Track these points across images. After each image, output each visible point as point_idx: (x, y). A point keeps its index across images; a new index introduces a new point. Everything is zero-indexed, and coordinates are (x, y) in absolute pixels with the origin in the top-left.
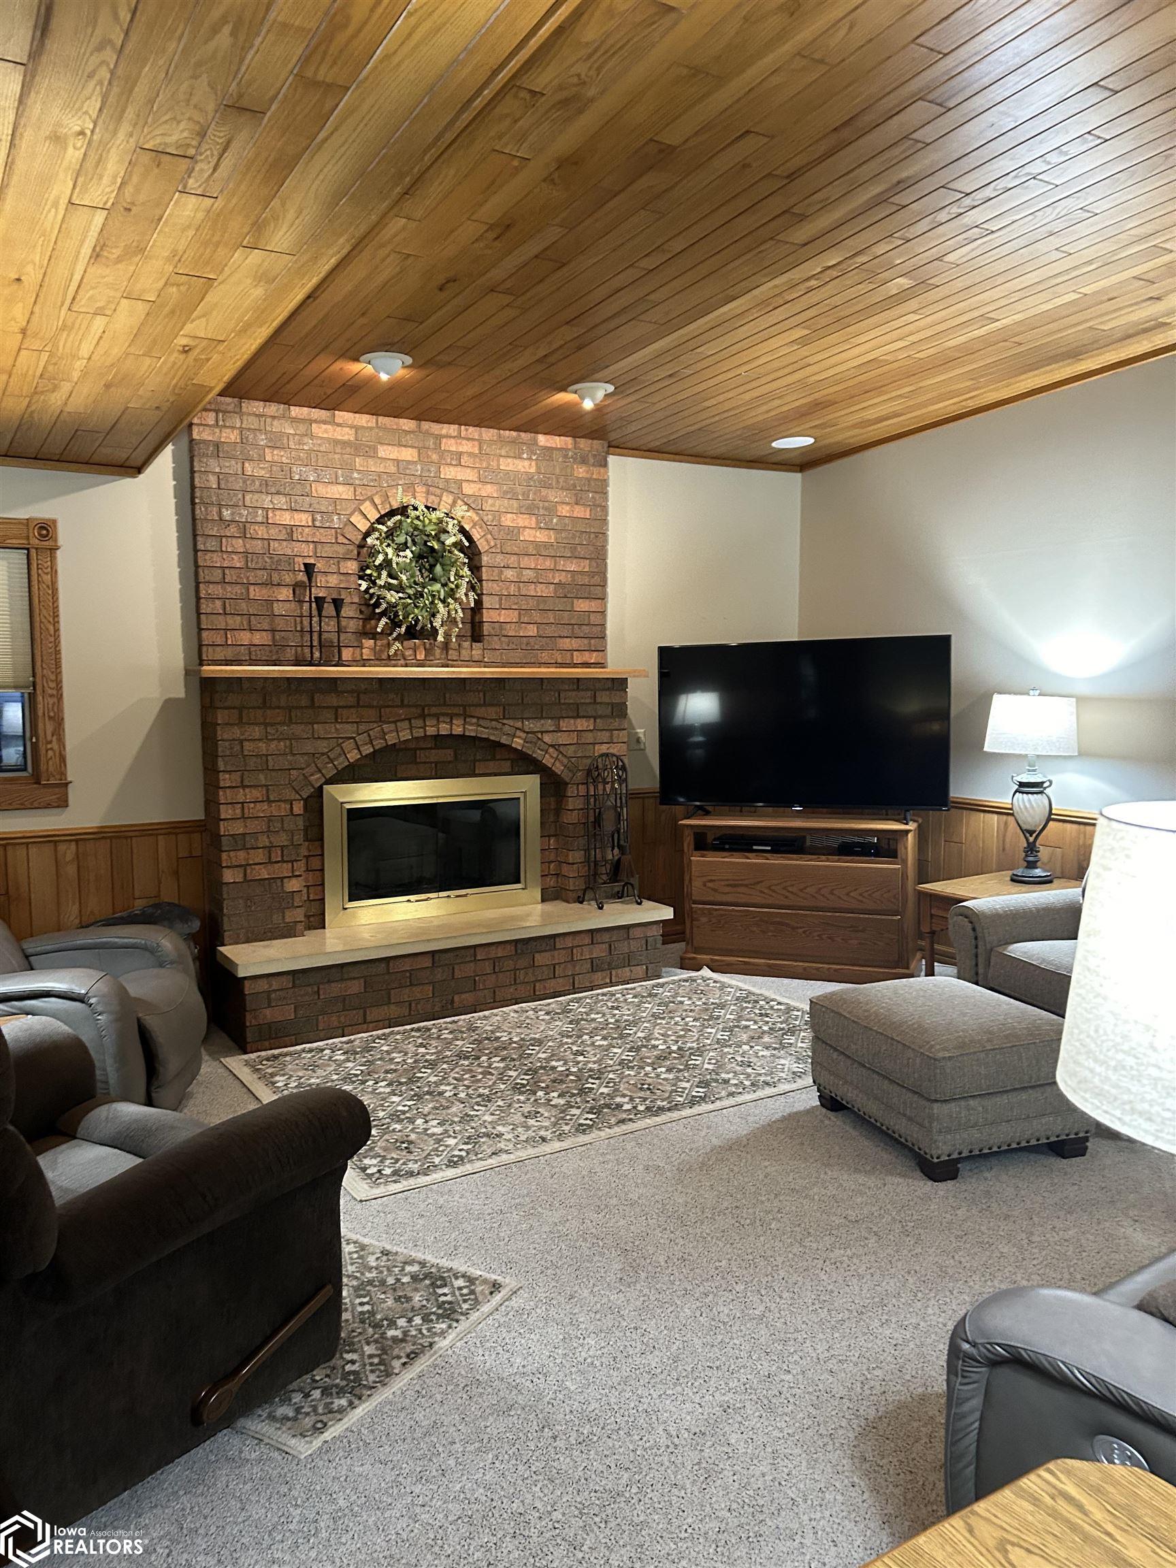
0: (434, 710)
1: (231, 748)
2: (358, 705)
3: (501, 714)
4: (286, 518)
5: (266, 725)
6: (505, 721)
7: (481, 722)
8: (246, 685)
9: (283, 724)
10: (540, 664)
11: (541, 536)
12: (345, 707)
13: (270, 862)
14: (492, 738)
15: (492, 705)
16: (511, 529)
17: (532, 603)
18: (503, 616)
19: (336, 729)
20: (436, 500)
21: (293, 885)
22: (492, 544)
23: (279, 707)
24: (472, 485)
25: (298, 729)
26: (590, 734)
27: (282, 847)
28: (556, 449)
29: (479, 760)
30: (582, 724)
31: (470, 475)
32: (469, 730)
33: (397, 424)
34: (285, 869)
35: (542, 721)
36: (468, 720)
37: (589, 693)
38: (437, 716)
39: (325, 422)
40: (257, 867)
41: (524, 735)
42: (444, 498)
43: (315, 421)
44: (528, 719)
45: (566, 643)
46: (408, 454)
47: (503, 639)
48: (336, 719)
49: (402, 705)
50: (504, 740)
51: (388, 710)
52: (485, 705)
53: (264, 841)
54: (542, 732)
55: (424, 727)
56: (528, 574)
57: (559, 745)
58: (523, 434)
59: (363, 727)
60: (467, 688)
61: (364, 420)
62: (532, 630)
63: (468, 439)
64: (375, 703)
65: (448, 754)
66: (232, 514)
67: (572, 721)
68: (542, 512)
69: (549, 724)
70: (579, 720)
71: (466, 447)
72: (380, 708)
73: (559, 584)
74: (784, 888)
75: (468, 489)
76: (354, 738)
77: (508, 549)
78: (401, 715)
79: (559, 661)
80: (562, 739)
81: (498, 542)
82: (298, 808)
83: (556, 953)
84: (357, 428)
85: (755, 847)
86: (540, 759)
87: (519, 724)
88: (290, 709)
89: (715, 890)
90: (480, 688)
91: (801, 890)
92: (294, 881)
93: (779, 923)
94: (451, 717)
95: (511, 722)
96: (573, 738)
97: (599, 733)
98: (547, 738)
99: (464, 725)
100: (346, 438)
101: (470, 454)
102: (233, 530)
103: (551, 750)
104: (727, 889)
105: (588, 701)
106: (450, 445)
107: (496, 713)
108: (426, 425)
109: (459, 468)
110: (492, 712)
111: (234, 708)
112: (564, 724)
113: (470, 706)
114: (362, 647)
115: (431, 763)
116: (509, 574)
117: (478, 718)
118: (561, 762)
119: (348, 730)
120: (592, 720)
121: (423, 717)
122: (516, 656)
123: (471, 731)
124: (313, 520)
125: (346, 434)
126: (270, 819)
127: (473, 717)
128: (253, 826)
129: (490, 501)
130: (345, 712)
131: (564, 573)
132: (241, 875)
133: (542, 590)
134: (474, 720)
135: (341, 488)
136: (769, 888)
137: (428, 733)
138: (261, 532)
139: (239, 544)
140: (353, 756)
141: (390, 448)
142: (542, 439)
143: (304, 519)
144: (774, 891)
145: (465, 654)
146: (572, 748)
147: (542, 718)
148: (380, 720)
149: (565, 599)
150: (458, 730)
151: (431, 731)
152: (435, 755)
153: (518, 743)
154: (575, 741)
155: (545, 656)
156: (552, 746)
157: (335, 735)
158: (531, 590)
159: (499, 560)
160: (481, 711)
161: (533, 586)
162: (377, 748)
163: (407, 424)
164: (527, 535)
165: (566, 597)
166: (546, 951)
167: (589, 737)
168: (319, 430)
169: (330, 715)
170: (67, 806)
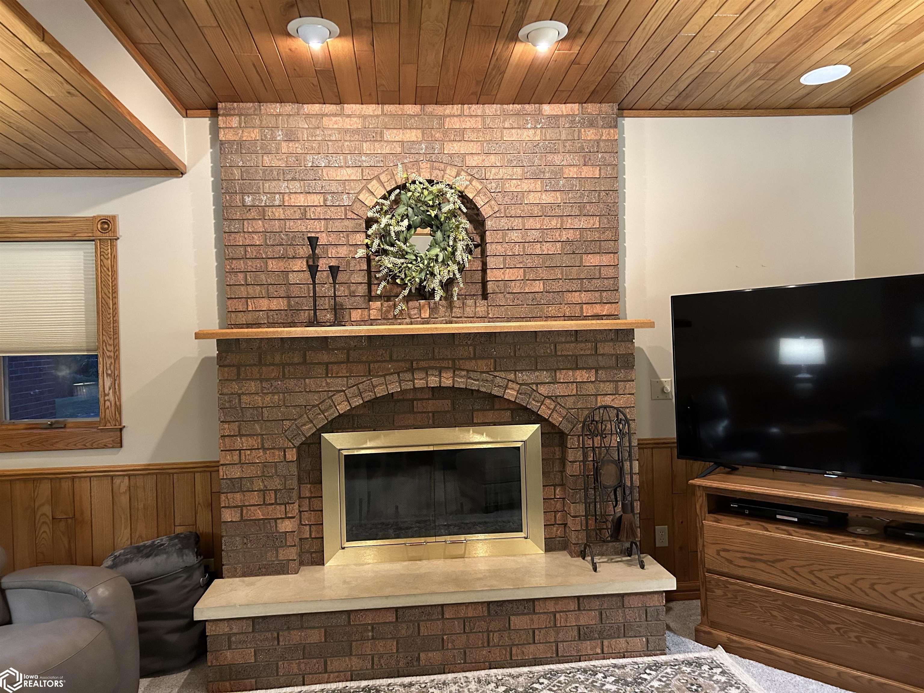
0: (423, 364)
1: (230, 402)
2: (348, 361)
3: (492, 367)
4: (301, 200)
5: (261, 380)
6: (496, 374)
7: (472, 375)
8: (244, 345)
9: (276, 379)
10: (547, 318)
11: (547, 198)
12: (335, 363)
13: (264, 504)
14: (483, 389)
15: (483, 358)
16: (515, 194)
17: (537, 261)
18: (509, 275)
19: (327, 384)
20: (440, 174)
21: (287, 526)
22: (496, 209)
23: (273, 364)
24: (476, 158)
25: (291, 384)
26: (591, 386)
27: (276, 491)
28: (562, 116)
29: (478, 410)
30: (581, 376)
31: (474, 148)
32: (459, 382)
33: (402, 110)
34: (280, 510)
35: (537, 373)
36: (456, 373)
37: (589, 345)
38: (426, 370)
39: (335, 115)
40: (252, 508)
41: (517, 387)
42: (448, 171)
43: (326, 115)
44: (521, 371)
45: (576, 297)
46: (413, 135)
47: (508, 296)
48: (327, 374)
49: (391, 360)
50: (496, 391)
51: (376, 365)
52: (475, 358)
53: (259, 484)
54: (537, 384)
55: (413, 380)
56: (534, 235)
57: (556, 397)
58: (527, 106)
59: (352, 381)
60: (457, 343)
61: (371, 109)
62: (539, 287)
63: (471, 116)
64: (364, 359)
65: (445, 404)
66: (253, 200)
67: (570, 373)
68: (547, 175)
69: (545, 376)
70: (578, 372)
71: (469, 123)
72: (369, 363)
73: (568, 241)
74: (811, 572)
75: (472, 161)
76: (344, 391)
77: (513, 213)
78: (390, 369)
79: (568, 314)
80: (559, 390)
81: (502, 207)
82: (292, 455)
83: (535, 617)
84: (364, 117)
85: (778, 517)
86: (535, 410)
87: (512, 376)
88: (283, 365)
89: (730, 562)
90: (469, 342)
91: (832, 578)
92: (287, 522)
93: (807, 613)
94: (440, 370)
95: (503, 375)
96: (573, 389)
97: (602, 385)
98: (543, 390)
99: (454, 376)
100: (355, 126)
101: (473, 129)
102: (254, 214)
103: (548, 401)
104: (743, 563)
105: (588, 352)
106: (455, 123)
107: (487, 365)
108: (430, 108)
109: (463, 143)
110: (482, 365)
111: (234, 366)
112: (561, 376)
113: (459, 359)
114: (369, 309)
115: (429, 412)
116: (514, 236)
117: (468, 371)
118: (560, 414)
119: (338, 383)
120: (594, 371)
121: (412, 370)
122: (523, 311)
123: (461, 382)
124: (325, 200)
125: (355, 123)
126: (265, 465)
127: (463, 370)
128: (250, 471)
129: (494, 170)
130: (335, 368)
131: (572, 231)
132: (238, 515)
133: (547, 248)
134: (464, 373)
135: (349, 171)
136: (792, 568)
137: (416, 386)
138: (279, 213)
139: (259, 225)
140: (343, 408)
141: (395, 131)
142: (547, 109)
143: (317, 199)
144: (797, 573)
145: (469, 311)
146: (572, 400)
147: (536, 369)
148: (369, 373)
149: (573, 256)
150: (447, 382)
151: (419, 383)
152: (431, 405)
153: (511, 394)
154: (574, 392)
155: (552, 310)
156: (549, 397)
157: (326, 389)
158: (537, 249)
159: (504, 223)
160: (471, 364)
161: (539, 245)
162: (366, 400)
163: (411, 109)
164: (532, 198)
165: (574, 253)
166: (525, 614)
167: (591, 389)
168: (329, 122)
169: (321, 370)
170: (121, 447)
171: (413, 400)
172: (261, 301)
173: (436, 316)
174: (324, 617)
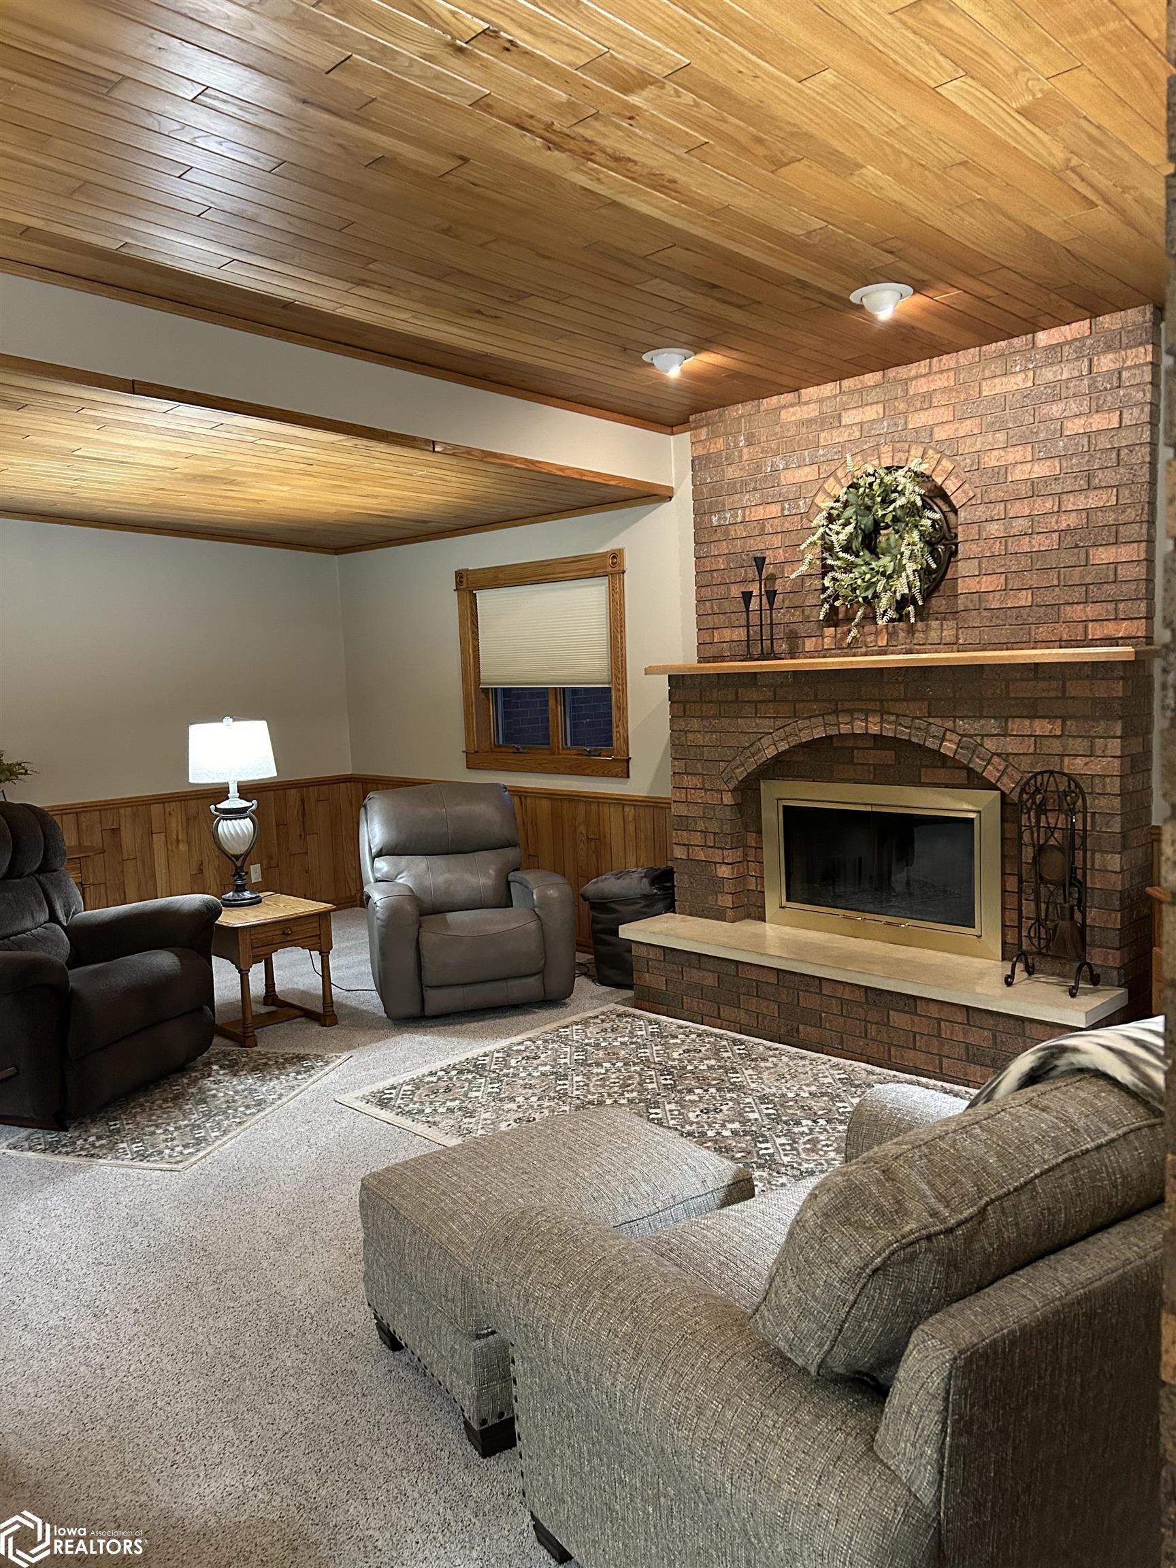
0: (848, 705)
1: (679, 739)
2: (775, 700)
3: (926, 711)
4: (760, 513)
5: (702, 718)
6: (931, 720)
7: (902, 720)
8: (688, 681)
9: (714, 717)
10: (1036, 644)
11: (1040, 470)
12: (764, 702)
13: (705, 846)
14: (914, 740)
15: (914, 699)
16: (996, 470)
17: (1025, 562)
18: (987, 584)
19: (757, 725)
20: (903, 456)
21: (724, 872)
22: (971, 494)
23: (712, 702)
24: (947, 427)
25: (726, 722)
26: (1057, 742)
27: (715, 833)
28: (1067, 343)
29: (926, 766)
30: (1042, 727)
31: (945, 414)
32: (887, 729)
33: (861, 381)
34: (717, 856)
35: (983, 722)
36: (885, 717)
37: (1054, 684)
38: (850, 712)
39: (792, 405)
40: (696, 848)
41: (956, 738)
42: (913, 452)
43: (785, 407)
44: (962, 718)
45: (1078, 612)
46: (872, 413)
47: (985, 613)
48: (756, 713)
49: (816, 700)
50: (931, 744)
51: (801, 705)
52: (905, 699)
53: (701, 825)
54: (983, 736)
55: (838, 725)
56: (1021, 525)
57: (1008, 755)
58: (1015, 340)
59: (779, 723)
60: (885, 679)
61: (828, 389)
62: (1024, 599)
63: (941, 372)
64: (790, 698)
65: (888, 756)
66: (719, 518)
67: (1027, 722)
68: (1042, 436)
69: (992, 725)
70: (1037, 722)
71: (940, 382)
72: (795, 702)
73: (1068, 530)
75: (940, 434)
76: (771, 733)
77: (993, 496)
78: (815, 710)
79: (1065, 637)
80: (1011, 746)
81: (978, 490)
82: (728, 799)
83: (916, 1019)
84: (821, 401)
86: (979, 770)
87: (949, 724)
88: (720, 703)
90: (900, 679)
92: (724, 868)
94: (867, 713)
95: (939, 721)
96: (1029, 746)
97: (1071, 741)
98: (990, 744)
99: (881, 722)
100: (812, 415)
101: (944, 390)
102: (719, 536)
103: (996, 760)
105: (1052, 694)
106: (922, 386)
107: (920, 709)
108: (892, 373)
109: (931, 411)
110: (915, 708)
111: (680, 702)
112: (1015, 726)
113: (888, 700)
114: (822, 636)
115: (870, 765)
116: (994, 529)
117: (898, 716)
118: (1011, 778)
119: (766, 724)
120: (1059, 721)
121: (836, 712)
122: (1004, 634)
123: (889, 730)
124: (783, 509)
125: (811, 411)
126: (706, 806)
127: (893, 714)
128: (695, 811)
129: (969, 441)
130: (762, 707)
131: (1074, 514)
132: (686, 853)
133: (1041, 543)
134: (893, 718)
135: (807, 470)
137: (842, 732)
138: (740, 531)
139: (724, 547)
140: (770, 752)
141: (854, 411)
142: (1043, 338)
143: (774, 510)
145: (934, 636)
146: (1028, 759)
147: (981, 717)
148: (795, 715)
149: (1076, 550)
150: (874, 729)
151: (845, 729)
152: (873, 756)
153: (949, 748)
154: (1031, 750)
155: (1042, 632)
156: (999, 755)
157: (755, 730)
158: (1025, 545)
159: (981, 512)
160: (903, 707)
161: (1027, 539)
162: (792, 745)
163: (871, 378)
164: (1018, 474)
165: (1077, 546)
166: (905, 1012)
167: (1056, 747)
168: (788, 416)
169: (749, 709)
170: (628, 777)
171: (852, 749)
172: (725, 631)
173: (894, 643)
174: (717, 962)
